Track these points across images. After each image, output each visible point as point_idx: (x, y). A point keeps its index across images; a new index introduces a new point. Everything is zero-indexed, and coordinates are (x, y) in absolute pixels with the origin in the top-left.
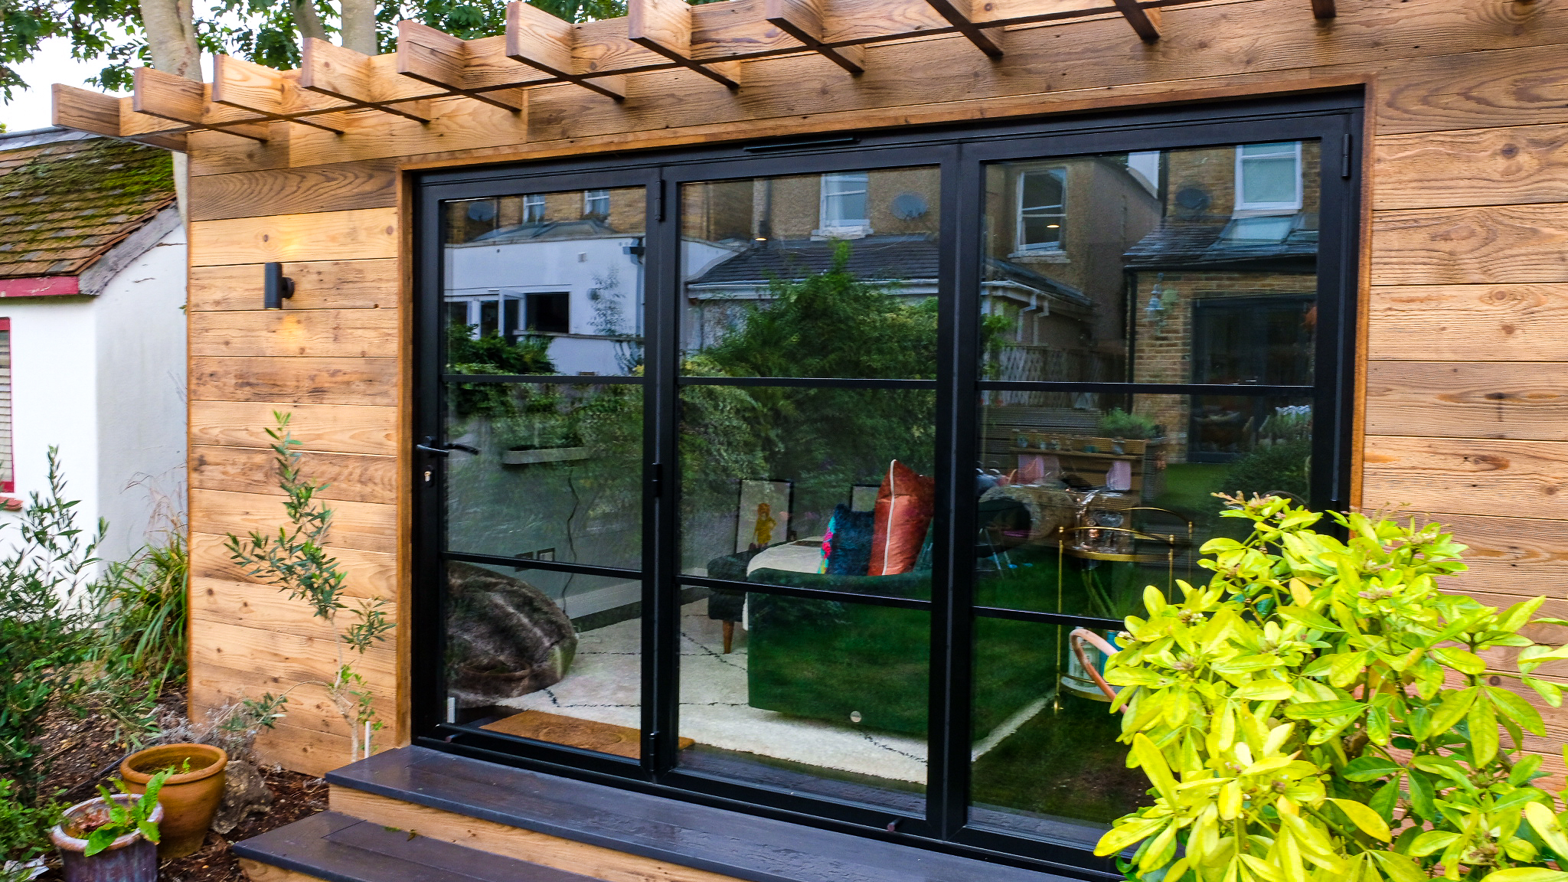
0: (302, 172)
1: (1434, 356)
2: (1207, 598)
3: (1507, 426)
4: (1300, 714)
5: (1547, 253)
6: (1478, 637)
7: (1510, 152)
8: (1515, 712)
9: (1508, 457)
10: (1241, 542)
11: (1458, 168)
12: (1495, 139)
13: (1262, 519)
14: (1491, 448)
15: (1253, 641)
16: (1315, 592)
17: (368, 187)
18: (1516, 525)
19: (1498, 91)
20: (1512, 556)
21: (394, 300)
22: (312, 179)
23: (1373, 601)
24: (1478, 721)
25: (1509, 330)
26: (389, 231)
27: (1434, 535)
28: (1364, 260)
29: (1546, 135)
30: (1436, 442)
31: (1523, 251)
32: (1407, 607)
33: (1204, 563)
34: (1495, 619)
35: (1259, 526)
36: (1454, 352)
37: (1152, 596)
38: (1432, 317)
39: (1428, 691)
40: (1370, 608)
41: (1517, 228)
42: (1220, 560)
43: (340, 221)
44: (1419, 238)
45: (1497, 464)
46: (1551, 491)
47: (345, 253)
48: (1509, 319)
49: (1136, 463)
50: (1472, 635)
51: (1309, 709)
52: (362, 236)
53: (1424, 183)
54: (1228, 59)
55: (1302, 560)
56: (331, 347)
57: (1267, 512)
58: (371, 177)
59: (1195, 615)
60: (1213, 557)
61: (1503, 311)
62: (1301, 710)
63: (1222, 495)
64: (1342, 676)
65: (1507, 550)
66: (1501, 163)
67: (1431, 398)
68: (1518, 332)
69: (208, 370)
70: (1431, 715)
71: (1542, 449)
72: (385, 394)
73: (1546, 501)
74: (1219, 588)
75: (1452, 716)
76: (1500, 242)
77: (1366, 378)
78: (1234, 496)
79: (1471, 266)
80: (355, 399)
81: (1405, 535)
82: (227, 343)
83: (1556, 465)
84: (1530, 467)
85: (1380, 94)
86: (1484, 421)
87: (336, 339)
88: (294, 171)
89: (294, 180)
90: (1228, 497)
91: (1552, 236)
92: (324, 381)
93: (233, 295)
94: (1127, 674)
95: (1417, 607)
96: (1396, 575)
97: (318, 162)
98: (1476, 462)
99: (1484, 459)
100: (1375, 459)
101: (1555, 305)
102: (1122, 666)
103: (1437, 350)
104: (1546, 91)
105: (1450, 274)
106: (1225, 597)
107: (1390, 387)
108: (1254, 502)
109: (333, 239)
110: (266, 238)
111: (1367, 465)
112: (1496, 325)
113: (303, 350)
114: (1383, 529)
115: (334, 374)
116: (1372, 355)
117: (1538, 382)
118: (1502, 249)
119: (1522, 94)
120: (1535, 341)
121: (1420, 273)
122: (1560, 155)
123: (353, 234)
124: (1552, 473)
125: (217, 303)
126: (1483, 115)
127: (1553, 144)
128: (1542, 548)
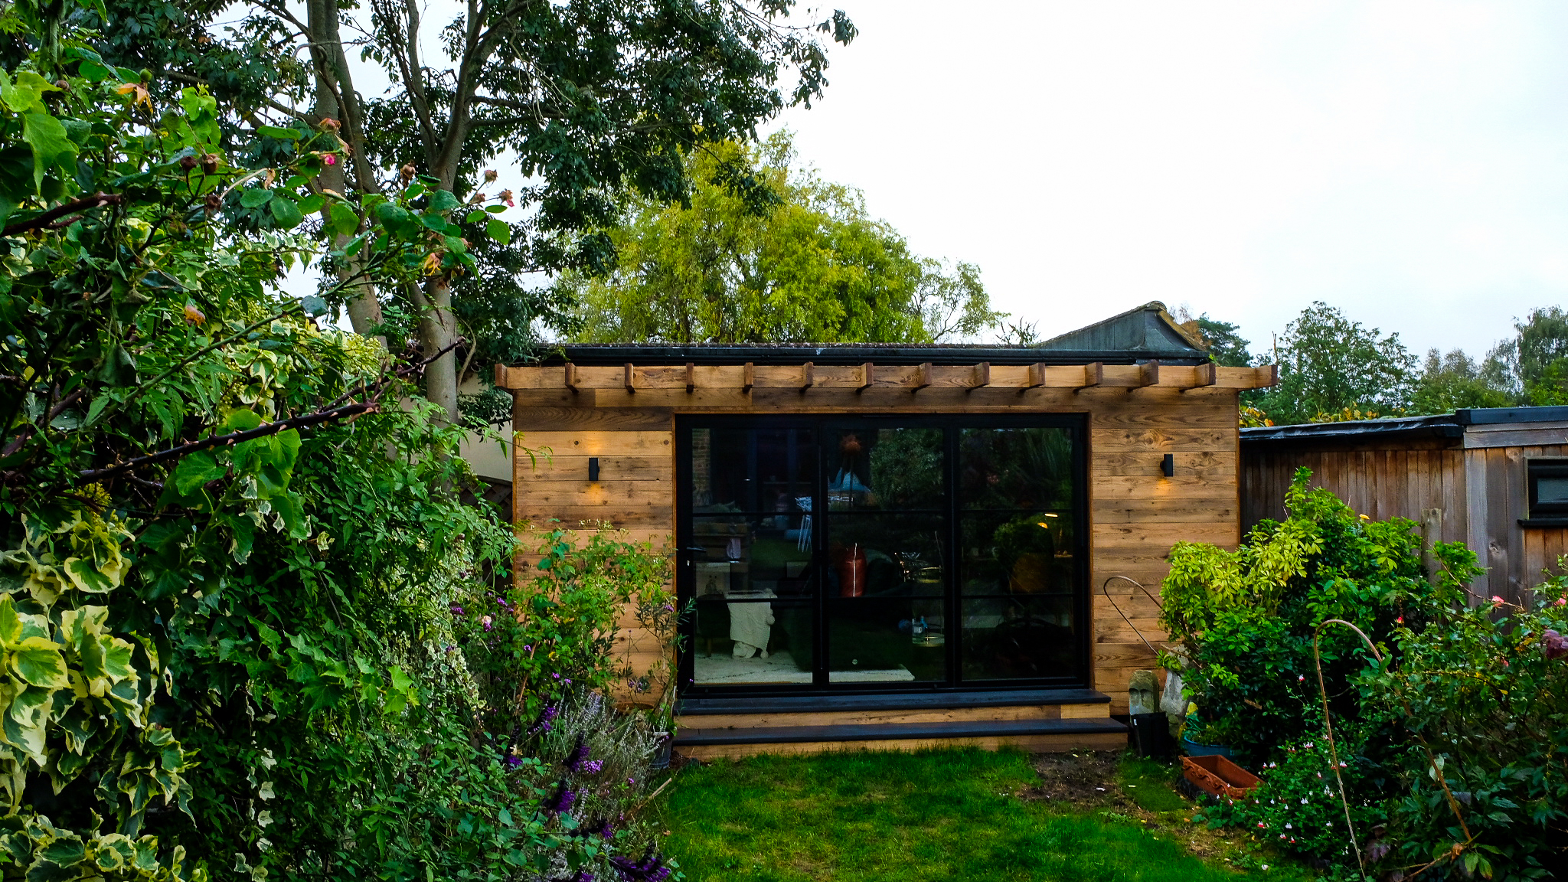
0: (605, 410)
1: (1111, 499)
3: (1131, 520)
5: (1138, 467)
7: (1128, 436)
9: (1132, 529)
11: (1115, 441)
12: (1123, 432)
14: (1127, 526)
17: (652, 420)
18: (1134, 550)
19: (1124, 418)
21: (670, 477)
22: (611, 415)
25: (1130, 490)
26: (666, 443)
28: (1090, 468)
29: (1137, 432)
30: (1113, 525)
31: (1132, 466)
36: (1116, 497)
38: (1109, 486)
41: (1131, 459)
43: (632, 437)
44: (1105, 462)
45: (1129, 531)
46: (1143, 538)
47: (635, 453)
48: (1130, 487)
52: (648, 444)
53: (1106, 444)
54: (1047, 400)
56: (627, 500)
58: (653, 415)
61: (1128, 485)
66: (1126, 440)
67: (1111, 512)
68: (1133, 491)
69: (531, 513)
71: (1141, 526)
72: (665, 523)
73: (1142, 542)
76: (1127, 464)
77: (1093, 506)
79: (1119, 470)
80: (643, 526)
82: (547, 499)
83: (1144, 530)
84: (1137, 531)
85: (1093, 416)
86: (1125, 519)
87: (630, 496)
88: (599, 409)
89: (599, 415)
91: (1139, 462)
92: (622, 518)
93: (553, 473)
97: (617, 405)
98: (1124, 531)
99: (1126, 530)
100: (1096, 531)
101: (1141, 483)
103: (1112, 497)
104: (1136, 419)
105: (1114, 473)
107: (1099, 508)
109: (627, 445)
110: (577, 443)
111: (1094, 533)
112: (1127, 489)
113: (605, 503)
115: (629, 514)
116: (1094, 498)
117: (1138, 506)
118: (1127, 466)
119: (1131, 420)
120: (1137, 493)
121: (1106, 473)
122: (1140, 438)
123: (641, 444)
124: (1143, 533)
125: (538, 477)
126: (1121, 425)
127: (1139, 435)
128: (1142, 556)
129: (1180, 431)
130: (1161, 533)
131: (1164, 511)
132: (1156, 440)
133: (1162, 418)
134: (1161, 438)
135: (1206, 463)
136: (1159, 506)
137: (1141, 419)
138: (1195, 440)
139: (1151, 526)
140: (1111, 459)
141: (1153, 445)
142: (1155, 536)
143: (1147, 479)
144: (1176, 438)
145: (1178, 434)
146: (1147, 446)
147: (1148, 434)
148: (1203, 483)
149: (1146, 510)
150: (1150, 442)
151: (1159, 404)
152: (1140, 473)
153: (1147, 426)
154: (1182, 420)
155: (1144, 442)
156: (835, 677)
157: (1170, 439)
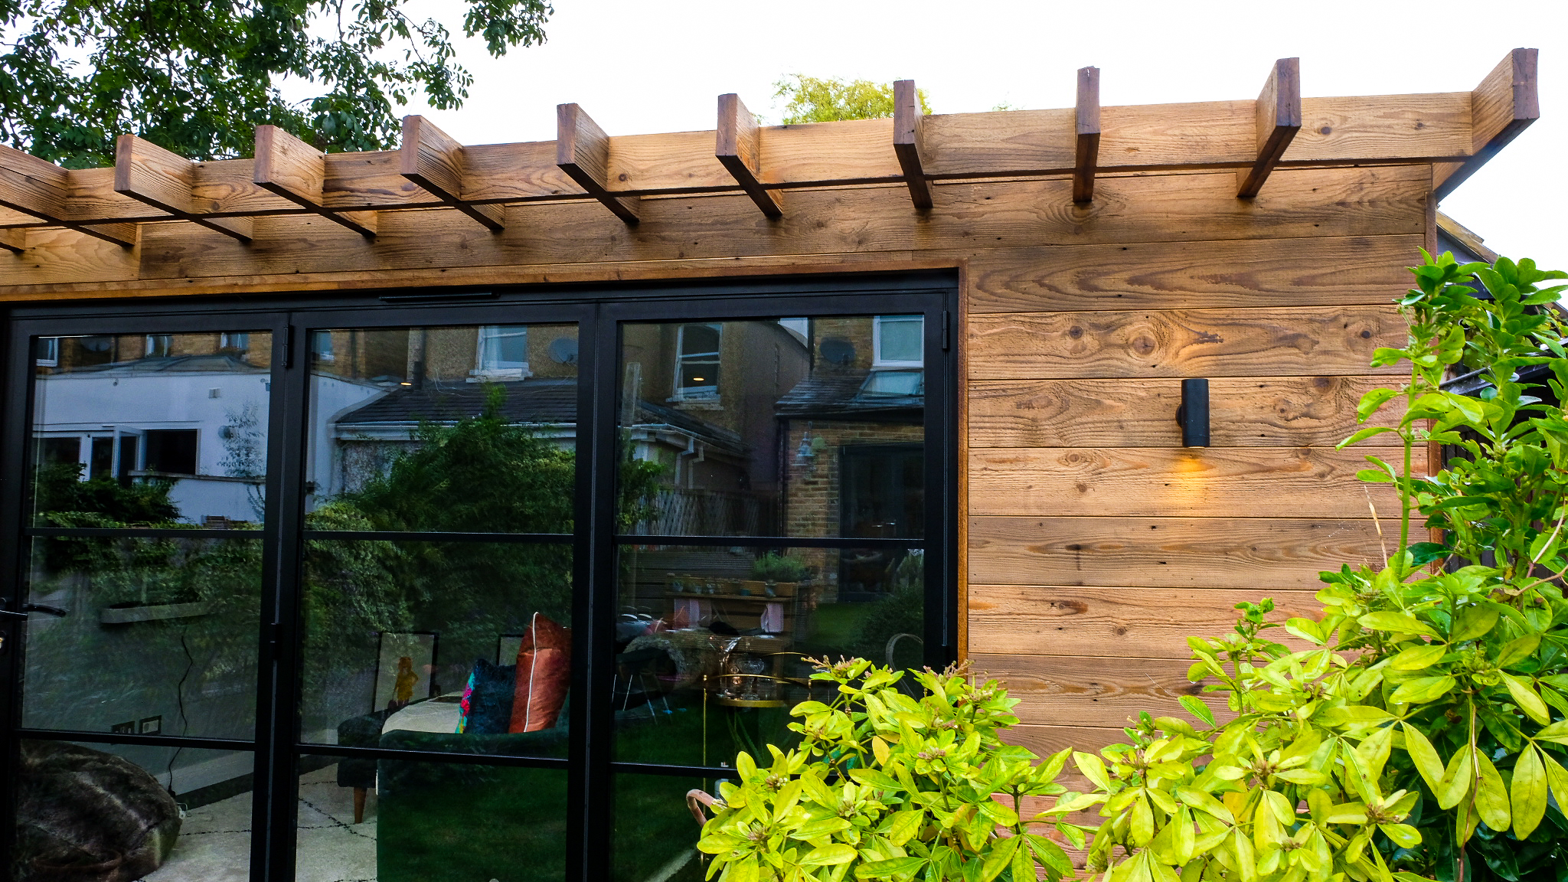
1: (1023, 512)
2: (794, 761)
3: (1084, 574)
4: (868, 873)
5: (1108, 422)
6: (1021, 788)
7: (1076, 333)
8: (1050, 857)
9: (1086, 602)
10: (828, 705)
11: (1036, 345)
12: (1063, 322)
13: (846, 681)
14: (1073, 593)
15: (832, 802)
16: (894, 749)
18: (1094, 663)
19: (1065, 280)
20: (1092, 692)
23: (929, 761)
24: (1020, 868)
25: (1082, 488)
27: (991, 693)
28: (962, 425)
29: (1103, 321)
30: (1026, 589)
31: (1090, 420)
32: (958, 765)
33: (794, 727)
34: (1034, 770)
35: (844, 689)
36: (1039, 507)
37: (744, 761)
38: (1020, 477)
39: (978, 843)
40: (926, 768)
41: (1084, 399)
42: (808, 723)
44: (1007, 405)
45: (1078, 608)
46: (1121, 631)
48: (1082, 479)
49: (786, 605)
50: (1015, 787)
51: (876, 867)
53: (1010, 357)
54: (842, 238)
55: (881, 719)
57: (852, 674)
59: (781, 780)
60: (801, 720)
61: (1077, 472)
62: (869, 869)
63: (811, 659)
64: (902, 834)
65: (1088, 686)
66: (1070, 342)
67: (1022, 549)
68: (1089, 490)
70: (982, 864)
71: (1114, 593)
73: (1118, 640)
74: (806, 751)
75: (999, 864)
76: (1072, 411)
77: (969, 532)
78: (822, 660)
79: (1049, 429)
81: (967, 693)
83: (1124, 608)
84: (1104, 610)
85: (972, 277)
86: (1062, 570)
90: (817, 661)
91: (1112, 407)
94: (719, 842)
95: (965, 765)
96: (950, 735)
98: (1061, 607)
99: (1067, 604)
100: (977, 607)
101: (1117, 467)
102: (715, 833)
103: (1025, 506)
104: (1102, 282)
105: (1033, 438)
106: (811, 760)
107: (987, 539)
108: (839, 665)
111: (971, 612)
112: (1072, 484)
114: (951, 687)
116: (972, 511)
117: (1105, 534)
118: (1073, 417)
119: (1084, 284)
120: (1104, 498)
121: (1009, 437)
122: (1115, 337)
124: (1123, 615)
126: (1054, 302)
127: (1109, 328)
128: (1117, 683)
129: (1239, 314)
130: (1179, 616)
131: (1187, 551)
132: (1163, 341)
133: (1181, 279)
134: (1180, 335)
135: (1328, 409)
136: (1173, 535)
137: (1116, 281)
138: (1291, 341)
139: (1141, 594)
140: (1025, 397)
141: (1154, 357)
142: (1158, 624)
143: (1135, 456)
144: (1228, 336)
145: (1234, 324)
146: (1135, 361)
147: (1139, 326)
148: (1316, 468)
149: (1134, 547)
150: (1146, 347)
151: (1173, 239)
152: (1113, 438)
153: (1140, 302)
154: (1241, 280)
155: (1125, 346)
157: (1204, 338)
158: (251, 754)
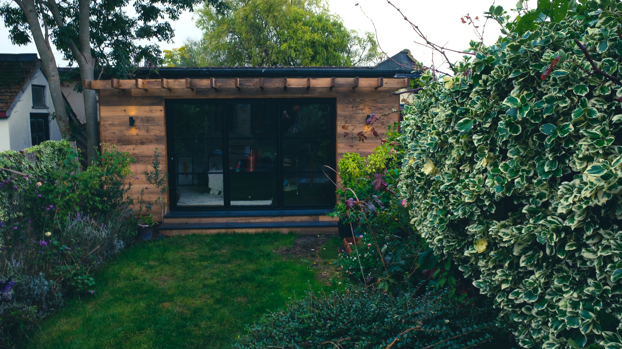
0: (136, 97)
7: (352, 107)
11: (347, 109)
12: (350, 106)
14: (352, 144)
17: (155, 101)
19: (351, 100)
21: (163, 124)
22: (138, 99)
25: (353, 129)
26: (161, 110)
30: (346, 144)
31: (354, 120)
43: (147, 108)
44: (343, 118)
45: (352, 146)
47: (149, 115)
52: (154, 111)
53: (343, 111)
56: (146, 134)
58: (155, 99)
61: (353, 127)
66: (352, 109)
67: (345, 138)
69: (108, 139)
71: (357, 144)
72: (162, 143)
76: (352, 119)
77: (337, 136)
79: (349, 121)
80: (153, 144)
82: (114, 133)
84: (356, 146)
85: (338, 99)
86: (350, 141)
87: (147, 132)
88: (134, 97)
89: (133, 99)
91: (357, 118)
92: (145, 140)
93: (115, 123)
97: (140, 96)
98: (350, 146)
100: (339, 146)
101: (358, 126)
104: (356, 100)
105: (346, 123)
107: (340, 137)
109: (145, 111)
110: (125, 111)
113: (137, 135)
115: (147, 139)
117: (355, 136)
119: (354, 100)
120: (356, 131)
121: (343, 122)
123: (151, 111)
124: (358, 147)
125: (110, 124)
126: (349, 103)
127: (357, 107)
129: (374, 105)
132: (364, 109)
133: (367, 100)
134: (367, 108)
135: (386, 119)
137: (358, 100)
138: (381, 109)
140: (345, 117)
142: (363, 148)
143: (360, 125)
144: (373, 108)
145: (374, 107)
146: (360, 111)
147: (361, 107)
148: (384, 127)
150: (362, 110)
152: (357, 122)
153: (361, 103)
154: (375, 100)
156: (233, 203)
157: (370, 108)
158: (222, 175)
